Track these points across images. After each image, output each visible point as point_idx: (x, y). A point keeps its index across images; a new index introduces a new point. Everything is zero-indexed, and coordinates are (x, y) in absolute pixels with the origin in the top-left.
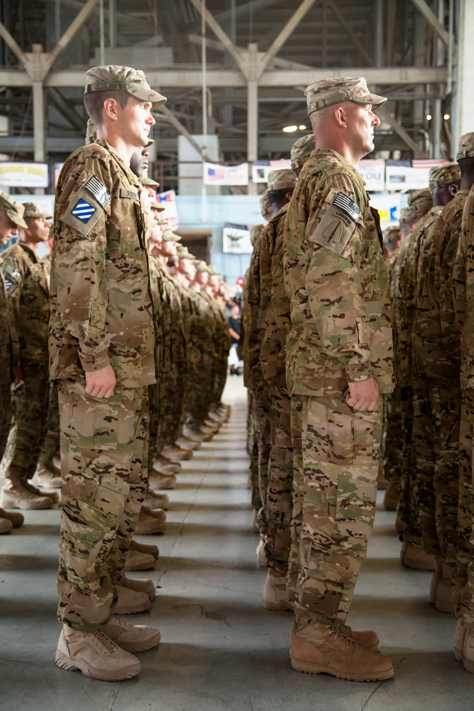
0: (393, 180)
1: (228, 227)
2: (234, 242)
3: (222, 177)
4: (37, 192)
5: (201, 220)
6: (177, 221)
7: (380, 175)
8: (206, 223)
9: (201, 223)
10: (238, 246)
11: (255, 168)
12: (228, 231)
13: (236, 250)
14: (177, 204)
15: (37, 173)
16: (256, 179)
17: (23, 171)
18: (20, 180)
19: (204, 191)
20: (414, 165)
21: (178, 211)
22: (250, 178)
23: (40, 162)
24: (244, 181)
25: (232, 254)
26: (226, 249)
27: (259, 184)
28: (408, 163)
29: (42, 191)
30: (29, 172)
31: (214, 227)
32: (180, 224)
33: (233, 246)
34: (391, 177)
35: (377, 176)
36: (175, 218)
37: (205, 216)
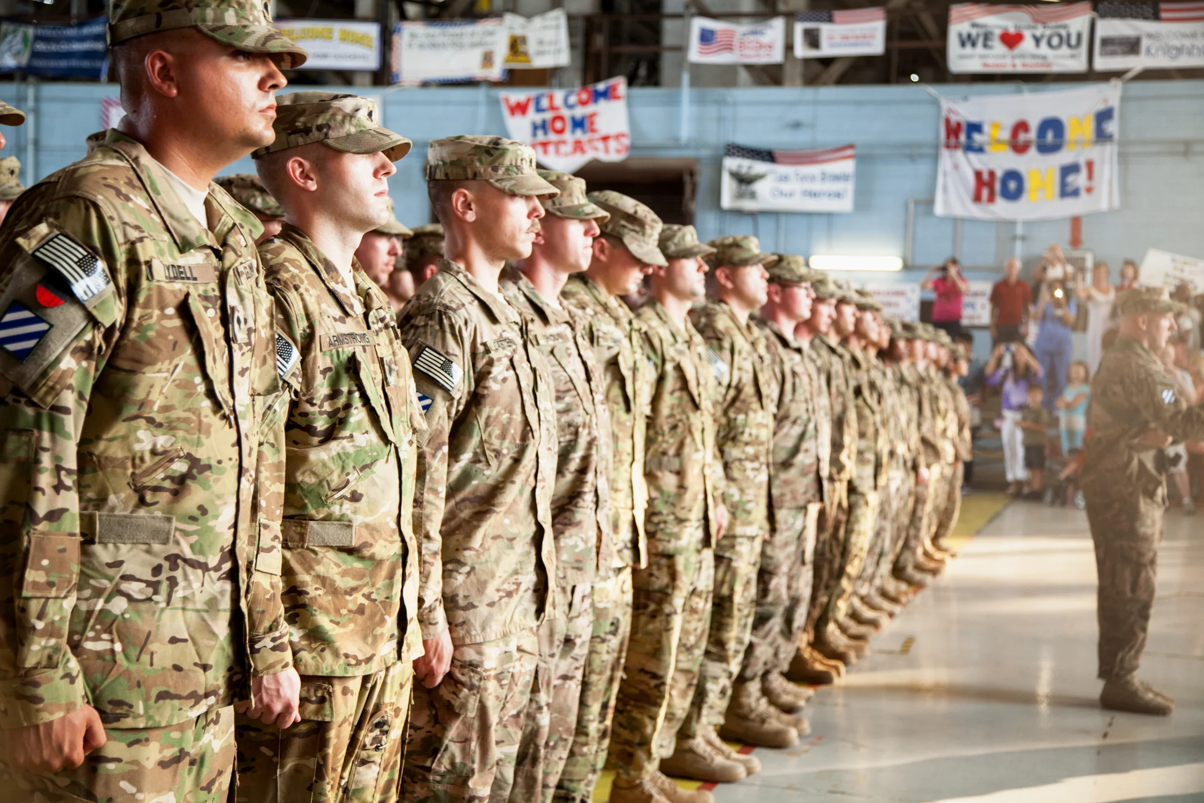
0: (1110, 48)
1: (734, 154)
2: (744, 187)
3: (729, 47)
4: (358, 79)
5: (677, 139)
6: (626, 141)
7: (1079, 36)
8: (687, 147)
9: (678, 147)
10: (753, 195)
11: (799, 28)
12: (731, 163)
13: (748, 205)
14: (630, 105)
15: (359, 40)
16: (801, 51)
17: (331, 38)
18: (325, 56)
19: (686, 78)
20: (1164, 15)
21: (632, 120)
22: (789, 48)
23: (365, 20)
24: (777, 56)
25: (738, 213)
26: (727, 201)
27: (807, 61)
28: (1148, 10)
29: (368, 79)
30: (343, 39)
31: (705, 153)
32: (632, 147)
33: (740, 195)
34: (1105, 42)
35: (1073, 41)
36: (623, 135)
37: (686, 131)
